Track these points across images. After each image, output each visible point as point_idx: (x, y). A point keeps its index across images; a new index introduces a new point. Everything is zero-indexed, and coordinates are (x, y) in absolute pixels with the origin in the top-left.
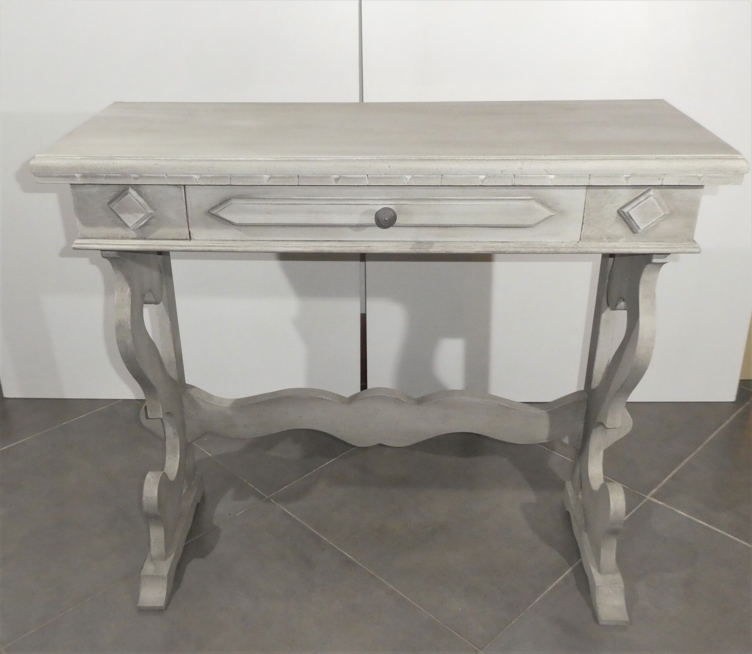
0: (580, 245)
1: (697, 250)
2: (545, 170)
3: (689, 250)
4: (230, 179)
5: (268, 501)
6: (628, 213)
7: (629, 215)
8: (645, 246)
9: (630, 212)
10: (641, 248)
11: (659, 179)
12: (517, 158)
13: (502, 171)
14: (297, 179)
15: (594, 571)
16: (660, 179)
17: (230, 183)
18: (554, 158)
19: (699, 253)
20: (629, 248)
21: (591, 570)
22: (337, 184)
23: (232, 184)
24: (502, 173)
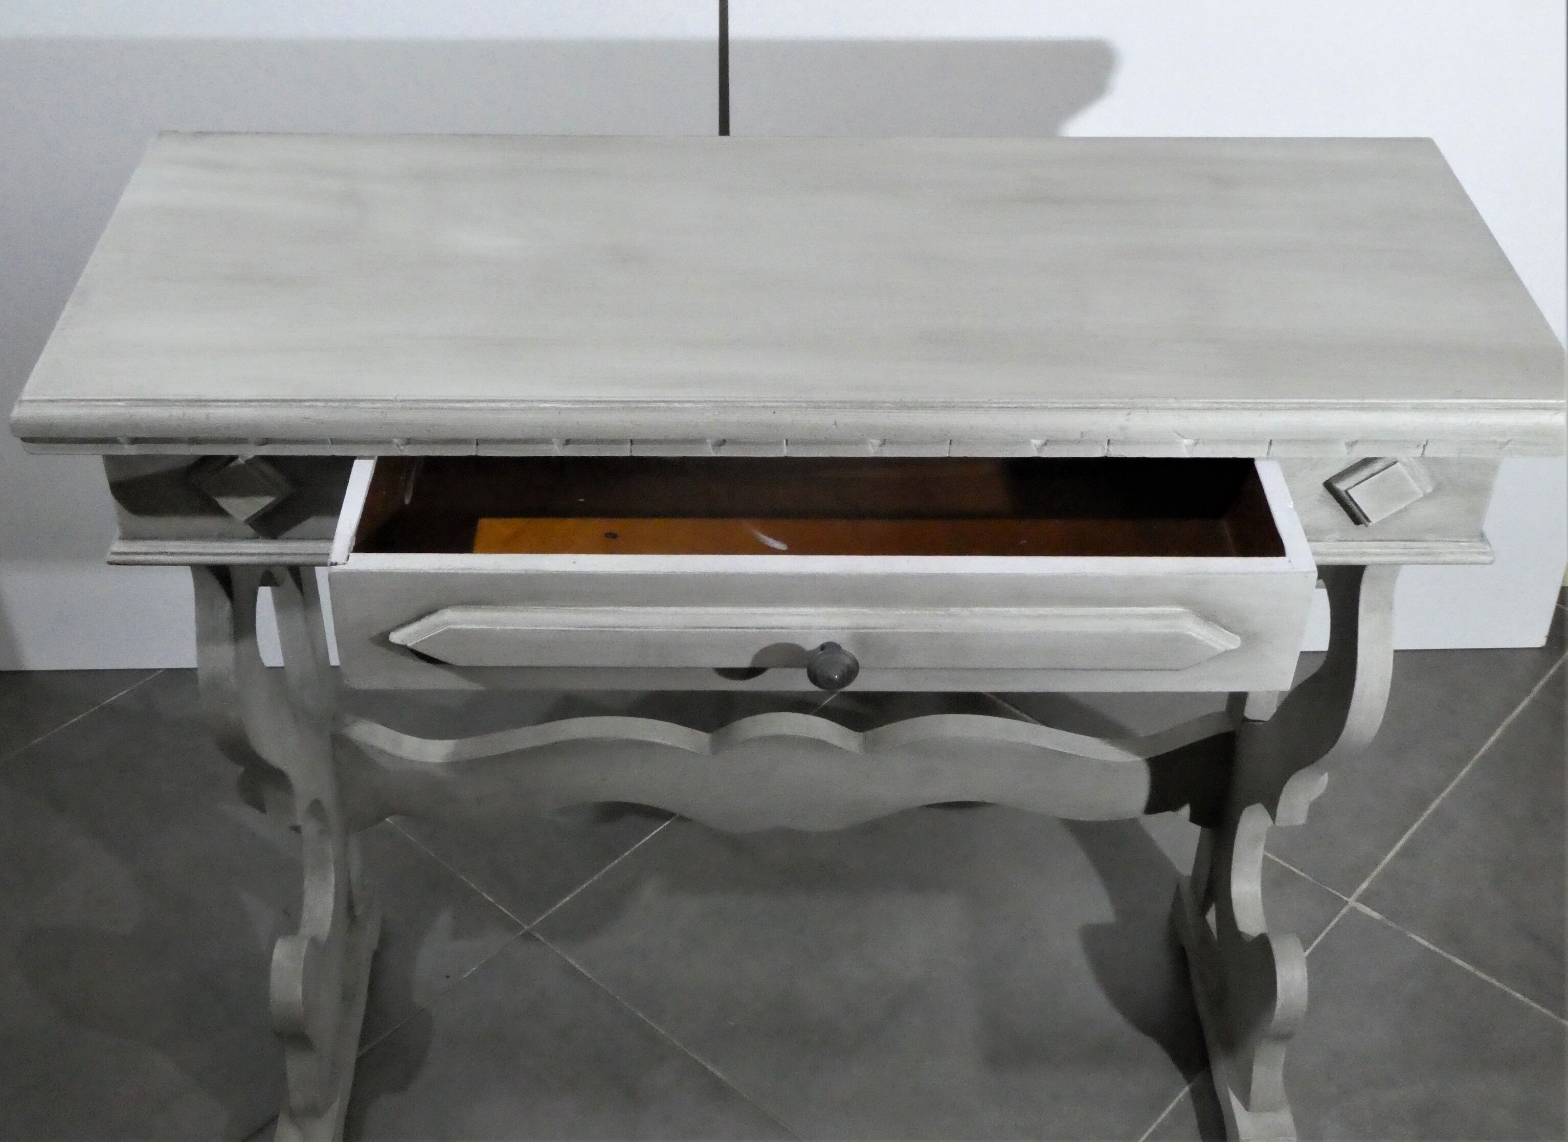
1: (1487, 559)
2: (1176, 432)
3: (1471, 559)
4: (477, 444)
5: (528, 937)
6: (1346, 492)
7: (1349, 496)
8: (1378, 550)
9: (1350, 492)
11: (1418, 446)
12: (1117, 405)
13: (1082, 433)
14: (628, 446)
15: (1235, 1103)
16: (1420, 445)
17: (477, 451)
18: (1195, 405)
19: (1491, 563)
20: (1347, 554)
21: (1230, 1103)
22: (719, 455)
23: (481, 454)
24: (1082, 437)
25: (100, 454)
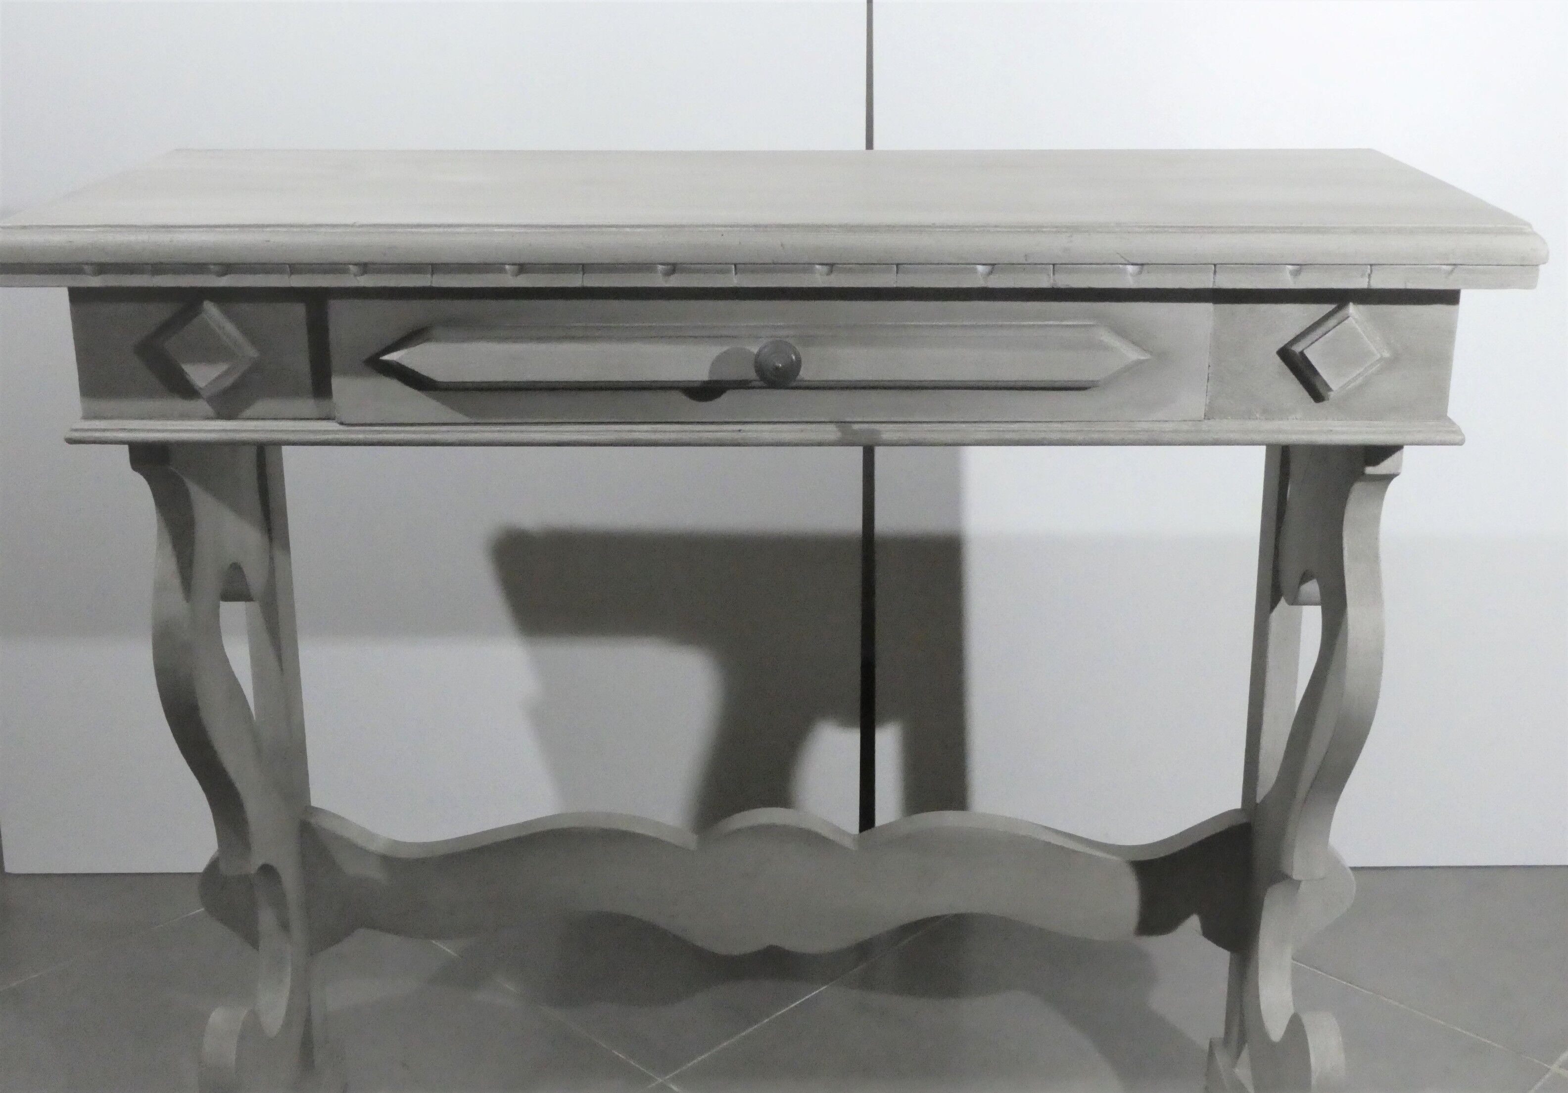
0: (1205, 425)
1: (1458, 438)
2: (1121, 257)
3: (1439, 438)
4: (432, 274)
6: (1303, 355)
7: (1306, 358)
8: (1345, 429)
9: (1307, 353)
10: (1337, 433)
11: (1363, 275)
12: (1059, 229)
13: (1026, 255)
14: (581, 273)
17: (431, 282)
18: (1136, 229)
19: (1461, 443)
20: (1311, 432)
22: (667, 285)
23: (435, 285)
24: (1026, 260)
25: (64, 286)
